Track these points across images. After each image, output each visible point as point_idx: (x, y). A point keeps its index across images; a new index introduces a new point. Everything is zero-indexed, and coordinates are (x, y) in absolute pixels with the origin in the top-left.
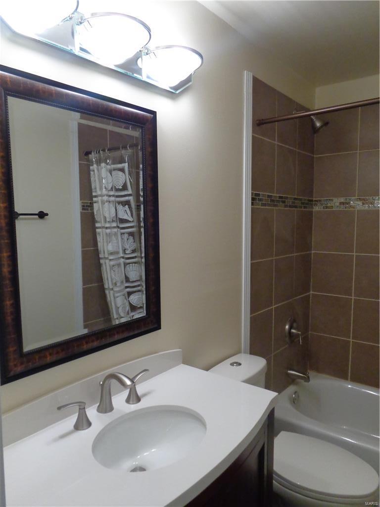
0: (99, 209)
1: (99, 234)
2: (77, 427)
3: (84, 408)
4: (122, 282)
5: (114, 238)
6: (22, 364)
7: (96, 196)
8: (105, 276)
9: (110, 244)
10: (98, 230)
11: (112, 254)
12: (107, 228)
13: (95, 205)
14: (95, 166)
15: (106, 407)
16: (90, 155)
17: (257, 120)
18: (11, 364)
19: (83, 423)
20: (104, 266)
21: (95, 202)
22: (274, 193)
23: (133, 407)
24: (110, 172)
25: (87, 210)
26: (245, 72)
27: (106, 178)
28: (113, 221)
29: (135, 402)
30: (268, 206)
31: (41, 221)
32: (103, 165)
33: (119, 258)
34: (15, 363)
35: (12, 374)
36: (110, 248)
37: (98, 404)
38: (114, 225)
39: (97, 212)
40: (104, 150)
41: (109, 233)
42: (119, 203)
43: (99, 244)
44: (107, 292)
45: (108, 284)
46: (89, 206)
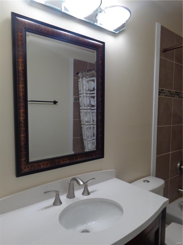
0: (82, 100)
1: (81, 112)
2: (55, 204)
3: (59, 194)
4: (91, 136)
5: (88, 115)
6: (28, 167)
7: (81, 94)
8: (83, 133)
9: (86, 117)
10: (81, 111)
11: (87, 122)
12: (85, 109)
13: (80, 98)
14: (81, 79)
15: (71, 196)
16: (79, 74)
17: (163, 49)
18: (23, 167)
19: (58, 202)
20: (83, 128)
21: (80, 97)
22: (172, 90)
23: (86, 197)
24: (88, 82)
25: (77, 101)
26: (157, 23)
27: (86, 85)
28: (88, 106)
29: (87, 195)
30: (169, 97)
31: (55, 105)
32: (84, 78)
33: (91, 124)
34: (25, 166)
35: (23, 172)
36: (86, 119)
37: (67, 194)
38: (89, 108)
39: (81, 102)
40: (85, 71)
41: (86, 112)
42: (91, 97)
43: (81, 117)
44: (84, 141)
45: (85, 137)
46: (77, 99)
